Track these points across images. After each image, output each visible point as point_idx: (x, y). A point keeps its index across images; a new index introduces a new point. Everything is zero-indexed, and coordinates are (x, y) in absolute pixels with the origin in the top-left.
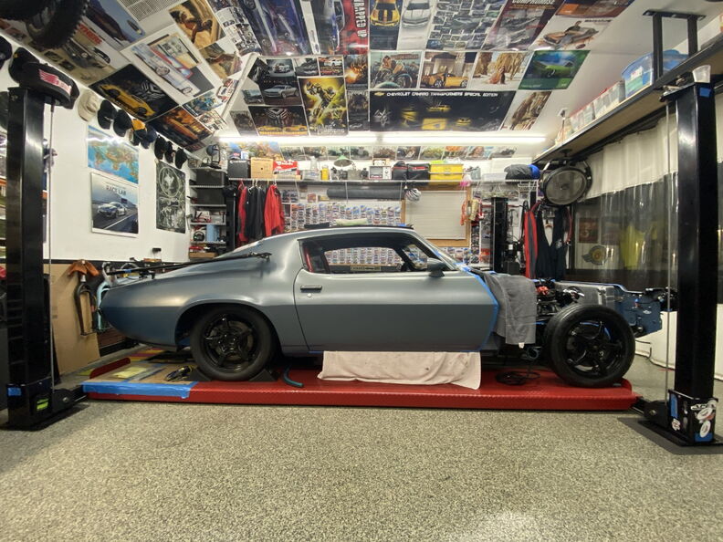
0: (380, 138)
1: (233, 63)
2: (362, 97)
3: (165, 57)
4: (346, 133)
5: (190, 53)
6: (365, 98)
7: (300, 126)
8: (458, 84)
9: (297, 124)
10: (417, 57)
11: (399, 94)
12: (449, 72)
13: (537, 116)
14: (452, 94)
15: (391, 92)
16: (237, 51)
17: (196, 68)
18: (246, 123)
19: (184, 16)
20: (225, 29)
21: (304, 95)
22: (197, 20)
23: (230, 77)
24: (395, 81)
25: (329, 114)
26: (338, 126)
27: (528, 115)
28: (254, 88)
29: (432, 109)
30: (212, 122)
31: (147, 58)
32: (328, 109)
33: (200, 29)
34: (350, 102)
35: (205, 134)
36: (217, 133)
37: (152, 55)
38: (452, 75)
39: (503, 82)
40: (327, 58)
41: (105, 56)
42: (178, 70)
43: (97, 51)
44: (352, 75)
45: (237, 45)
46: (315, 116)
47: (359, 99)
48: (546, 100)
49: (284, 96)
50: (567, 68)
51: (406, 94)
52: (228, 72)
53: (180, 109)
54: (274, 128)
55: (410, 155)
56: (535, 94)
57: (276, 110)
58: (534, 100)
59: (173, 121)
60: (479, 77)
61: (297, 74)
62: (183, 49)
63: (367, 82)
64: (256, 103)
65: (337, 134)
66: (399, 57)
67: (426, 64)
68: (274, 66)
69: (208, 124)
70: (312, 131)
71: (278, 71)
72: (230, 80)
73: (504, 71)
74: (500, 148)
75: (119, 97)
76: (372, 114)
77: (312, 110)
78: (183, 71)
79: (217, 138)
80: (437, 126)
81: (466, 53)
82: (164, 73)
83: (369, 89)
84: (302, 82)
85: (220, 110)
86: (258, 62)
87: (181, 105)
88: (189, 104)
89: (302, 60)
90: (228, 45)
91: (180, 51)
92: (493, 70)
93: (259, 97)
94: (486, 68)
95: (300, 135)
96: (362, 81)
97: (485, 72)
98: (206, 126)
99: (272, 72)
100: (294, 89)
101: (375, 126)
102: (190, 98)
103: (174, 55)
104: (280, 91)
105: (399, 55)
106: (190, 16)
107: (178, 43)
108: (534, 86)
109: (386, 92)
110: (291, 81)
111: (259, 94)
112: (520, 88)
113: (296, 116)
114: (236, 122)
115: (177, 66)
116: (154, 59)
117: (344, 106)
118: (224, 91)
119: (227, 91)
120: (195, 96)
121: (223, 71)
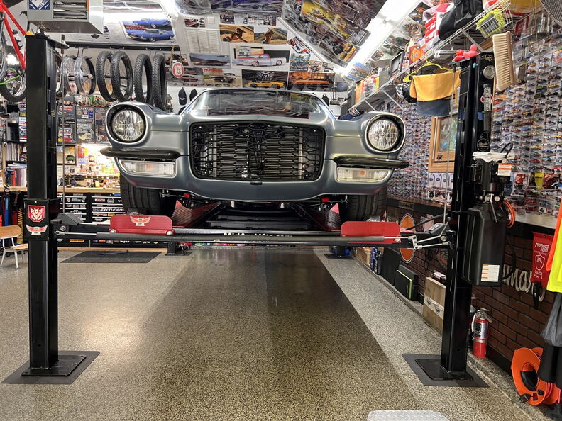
3: (247, 57)
4: (366, 31)
5: (253, 48)
16: (269, 26)
17: (265, 51)
19: (228, 37)
20: (248, 24)
21: (316, 23)
22: (234, 35)
23: (288, 40)
26: (355, 30)
28: (304, 35)
31: (243, 63)
32: (333, 23)
33: (240, 36)
34: (331, 9)
35: (330, 76)
36: (336, 71)
37: (243, 61)
41: (231, 74)
42: (260, 58)
43: (226, 74)
45: (265, 24)
46: (338, 32)
47: (330, 4)
52: (282, 38)
53: (291, 74)
57: (326, 42)
61: (298, 15)
62: (248, 48)
64: (317, 43)
69: (322, 70)
72: (291, 40)
77: (332, 30)
78: (262, 56)
82: (257, 64)
85: (314, 59)
87: (288, 70)
88: (291, 67)
90: (262, 28)
91: (248, 50)
93: (313, 39)
102: (287, 65)
103: (249, 54)
104: (310, 29)
106: (230, 35)
107: (243, 48)
115: (258, 57)
116: (246, 61)
117: (335, 14)
118: (297, 47)
119: (299, 47)
120: (287, 62)
121: (279, 40)
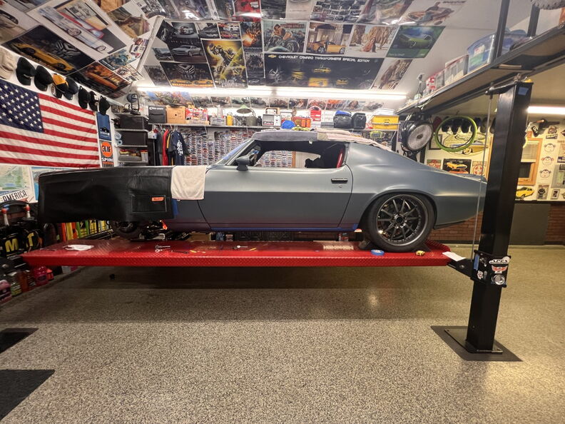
0: (274, 92)
1: (141, 24)
2: (257, 58)
3: (74, 20)
4: (246, 86)
5: (98, 16)
6: (260, 59)
7: (206, 80)
8: (338, 51)
9: (204, 78)
10: (303, 26)
11: (289, 57)
12: (330, 41)
13: (400, 78)
14: (332, 59)
15: (282, 55)
16: (144, 14)
17: (106, 29)
18: (159, 76)
21: (208, 54)
23: (140, 37)
24: (285, 46)
25: (231, 72)
26: (238, 81)
27: (394, 77)
28: (163, 46)
29: (316, 70)
30: (129, 74)
31: (57, 21)
32: (229, 67)
34: (248, 62)
35: (124, 84)
36: (135, 83)
37: (61, 18)
38: (332, 43)
39: (374, 50)
40: (226, 24)
42: (89, 31)
43: (1, 12)
44: (248, 39)
45: (143, 9)
46: (219, 72)
47: (255, 60)
48: (408, 66)
49: (191, 55)
50: (426, 41)
51: (295, 57)
52: (137, 32)
53: (97, 64)
54: (184, 81)
55: (300, 105)
56: (399, 61)
57: (185, 67)
58: (398, 66)
59: (92, 74)
60: (355, 45)
61: (200, 36)
62: (91, 12)
63: (261, 46)
64: (166, 59)
65: (238, 87)
66: (288, 25)
67: (310, 33)
68: (179, 28)
69: (125, 76)
70: (216, 84)
71: (183, 33)
72: (140, 39)
73: (375, 42)
74: (370, 103)
75: (36, 54)
76: (267, 72)
77: (216, 67)
78: (94, 32)
79: (135, 87)
80: (322, 83)
81: (344, 25)
82: (76, 34)
83: (264, 52)
84: (206, 43)
85: (135, 64)
86: (164, 24)
87: (97, 61)
88: (105, 59)
89: (204, 25)
90: (134, 9)
91: (88, 15)
92: (366, 41)
93: (169, 55)
94: (360, 38)
95: (208, 87)
96: (257, 45)
97: (359, 42)
98: (124, 77)
99: (178, 33)
100: (199, 49)
101: (269, 82)
102: (105, 55)
103: (83, 18)
104: (187, 50)
105: (288, 24)
107: (84, 7)
108: (399, 55)
109: (278, 55)
110: (196, 42)
111: (169, 52)
112: (387, 56)
113: (202, 71)
114: (150, 75)
115: (88, 27)
116: (63, 21)
117: (243, 65)
118: (136, 49)
119: (139, 49)
120: (109, 53)
121: (133, 32)
